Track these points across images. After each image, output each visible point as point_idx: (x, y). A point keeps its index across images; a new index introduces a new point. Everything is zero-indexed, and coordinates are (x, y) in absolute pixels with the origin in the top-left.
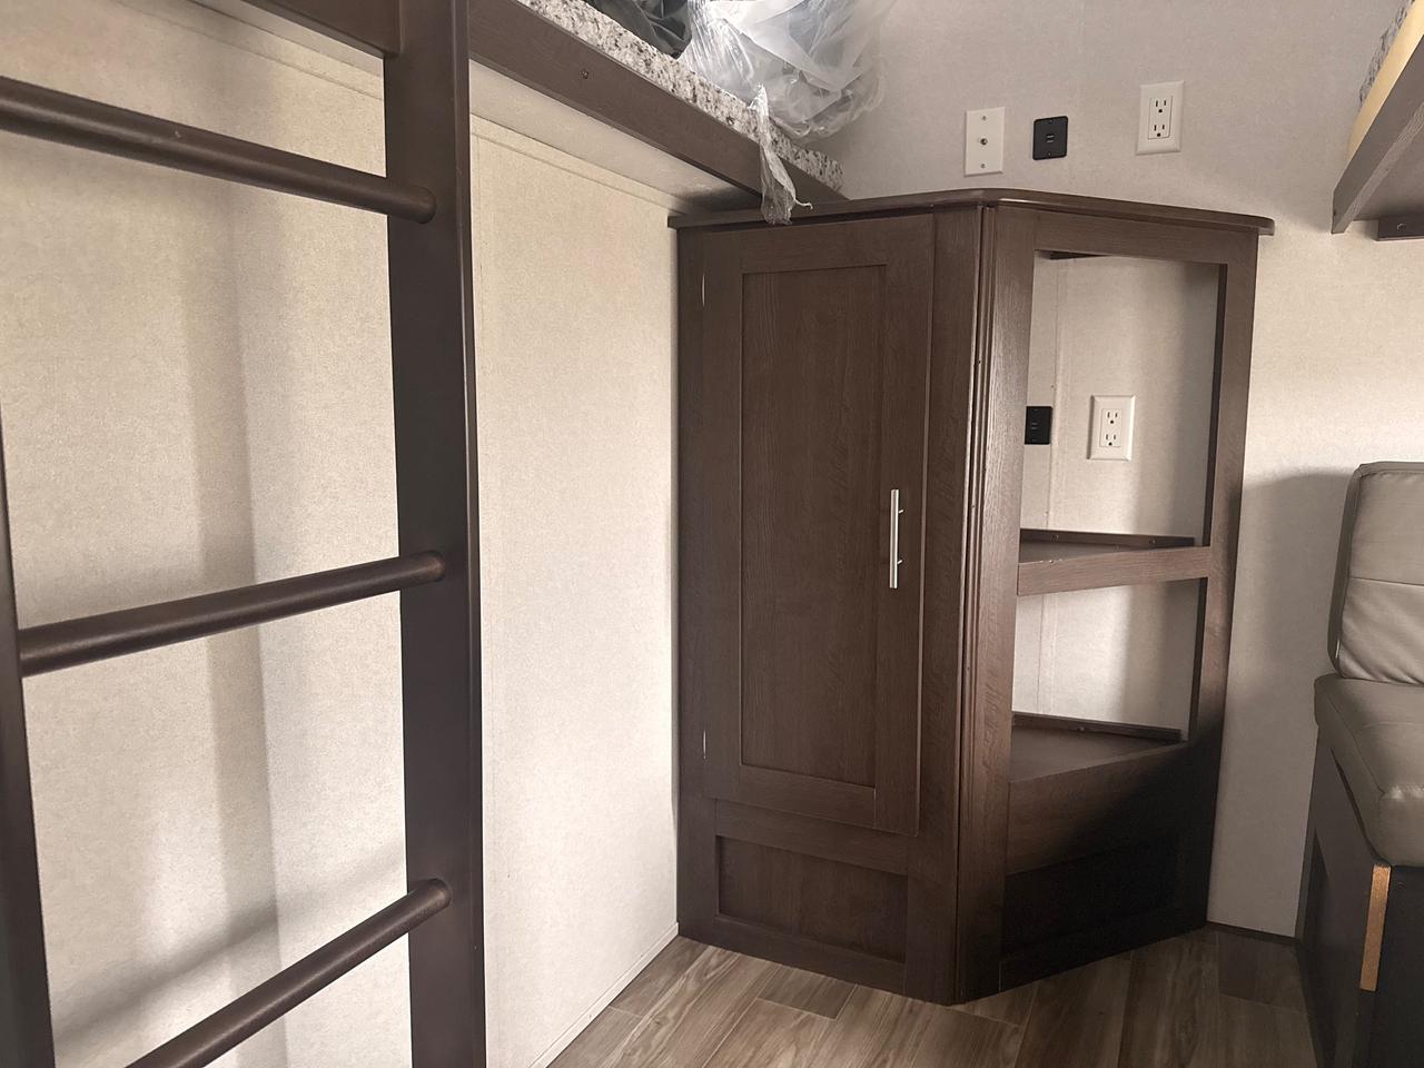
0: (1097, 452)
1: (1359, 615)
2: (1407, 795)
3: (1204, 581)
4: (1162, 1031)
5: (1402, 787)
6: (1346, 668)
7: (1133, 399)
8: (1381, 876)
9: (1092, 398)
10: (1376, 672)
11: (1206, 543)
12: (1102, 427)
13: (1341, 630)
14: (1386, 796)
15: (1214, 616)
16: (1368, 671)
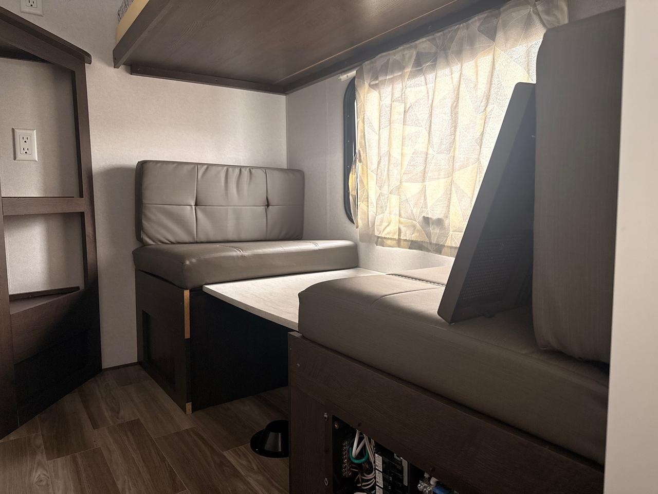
0: (19, 156)
1: (148, 219)
2: (191, 262)
3: (82, 214)
4: (104, 406)
5: (188, 260)
6: (146, 242)
7: (35, 131)
8: (187, 293)
9: (13, 130)
10: (157, 242)
11: (81, 196)
12: (20, 144)
13: (142, 226)
14: (184, 264)
15: (89, 230)
16: (154, 241)
